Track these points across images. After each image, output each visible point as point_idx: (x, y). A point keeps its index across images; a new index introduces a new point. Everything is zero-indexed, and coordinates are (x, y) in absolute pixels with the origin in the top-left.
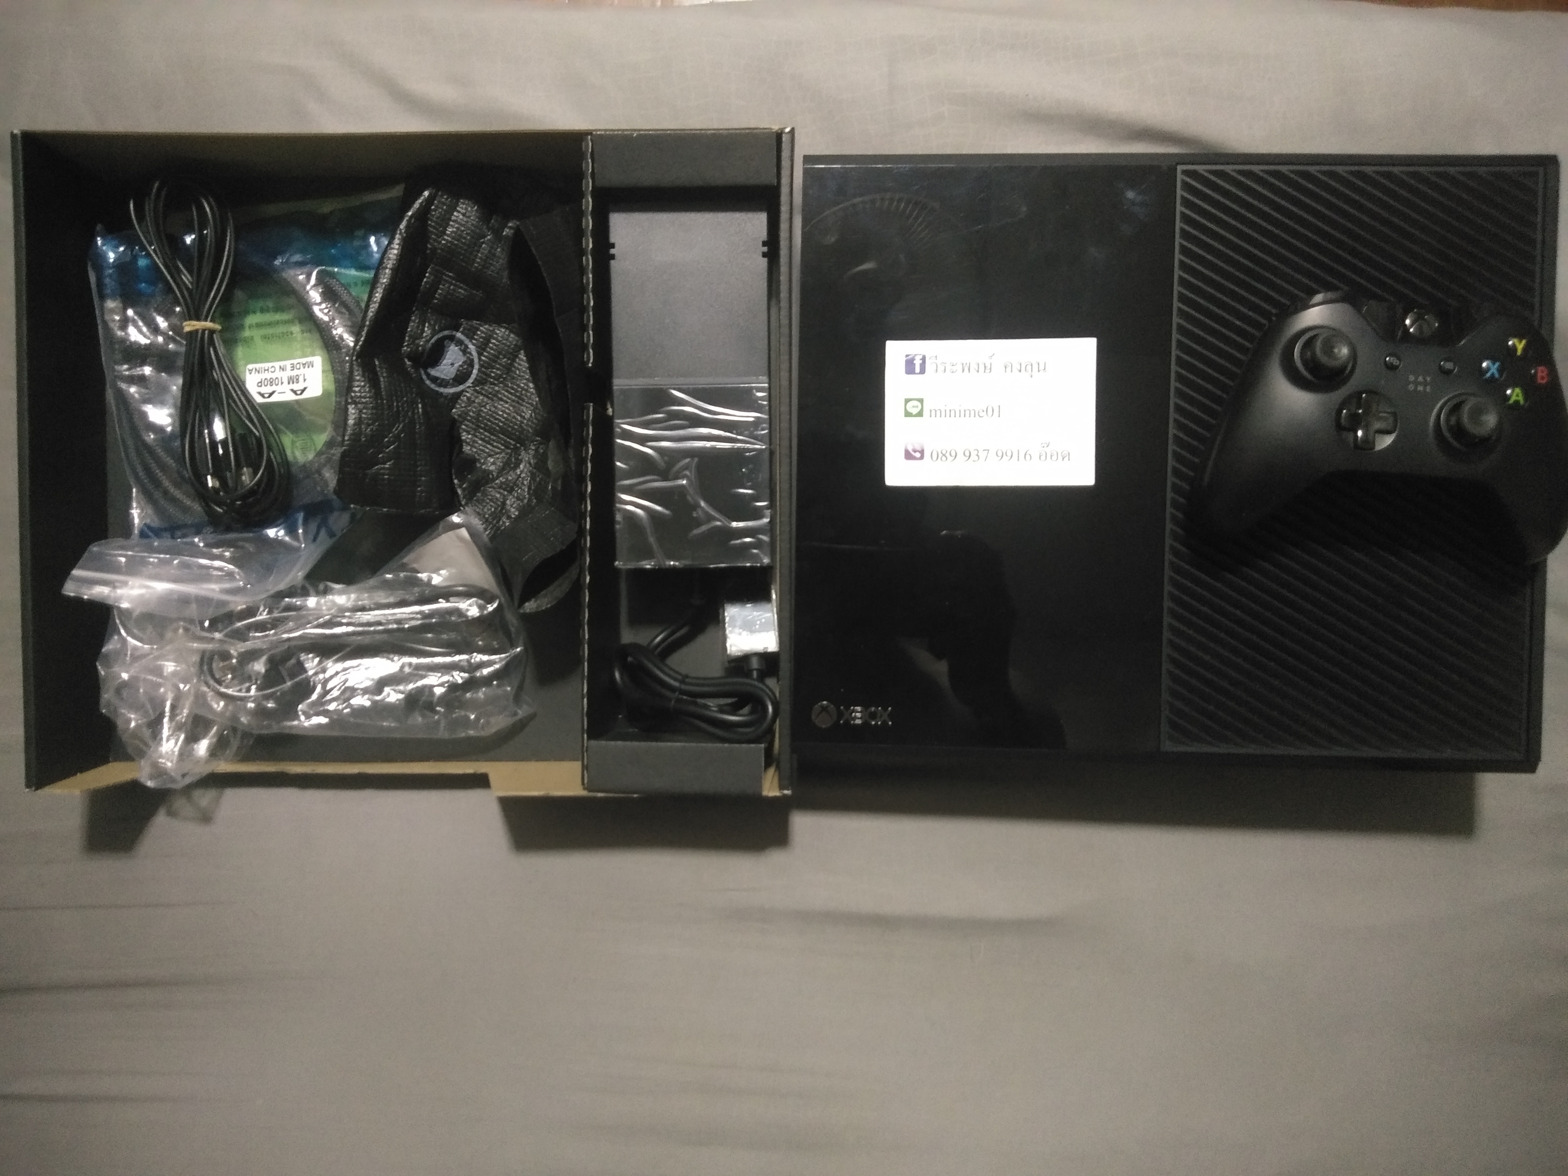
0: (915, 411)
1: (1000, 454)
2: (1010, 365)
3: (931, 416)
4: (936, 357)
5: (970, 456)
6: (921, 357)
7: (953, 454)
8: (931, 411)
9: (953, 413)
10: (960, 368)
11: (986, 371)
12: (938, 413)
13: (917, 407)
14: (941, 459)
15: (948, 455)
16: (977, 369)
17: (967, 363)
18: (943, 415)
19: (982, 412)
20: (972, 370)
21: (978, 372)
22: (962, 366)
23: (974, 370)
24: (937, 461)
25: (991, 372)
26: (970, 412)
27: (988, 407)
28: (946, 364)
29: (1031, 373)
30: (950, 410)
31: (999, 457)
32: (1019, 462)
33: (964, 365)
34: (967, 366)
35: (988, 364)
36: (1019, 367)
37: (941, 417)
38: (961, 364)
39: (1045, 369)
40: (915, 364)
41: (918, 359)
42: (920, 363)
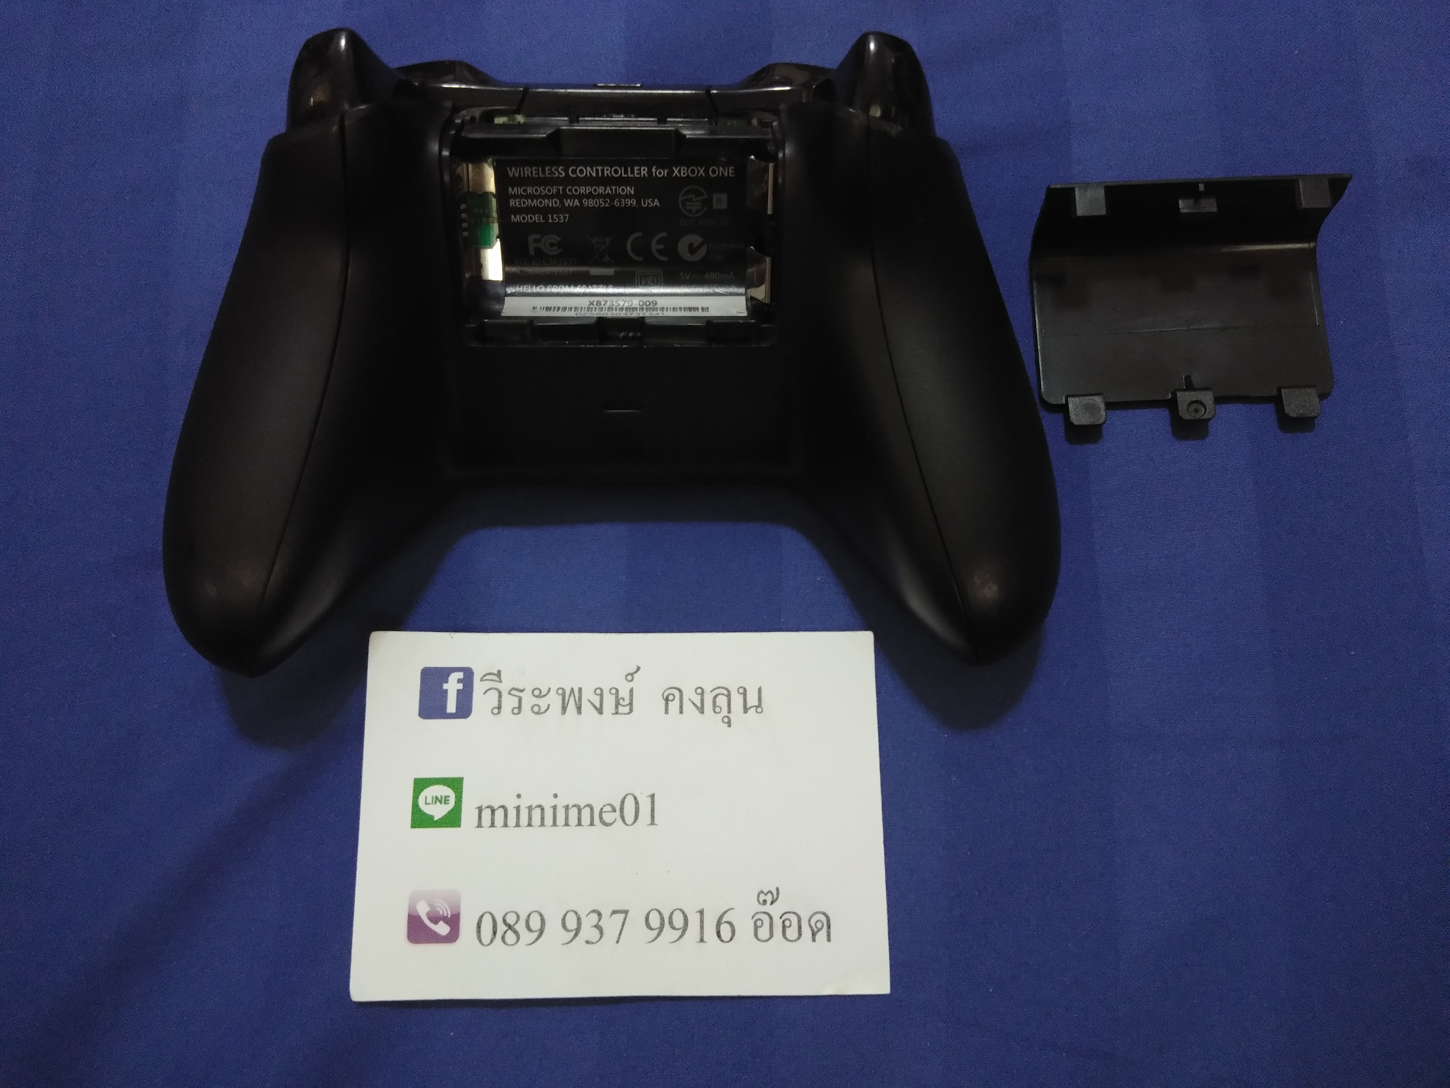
0: (438, 811)
1: (655, 921)
2: (677, 693)
3: (480, 825)
4: (499, 674)
5: (577, 931)
6: (460, 675)
7: (535, 923)
8: (480, 810)
9: (536, 814)
10: (554, 700)
11: (621, 709)
12: (499, 814)
13: (445, 800)
14: (503, 938)
15: (521, 927)
16: (598, 706)
17: (572, 690)
18: (512, 820)
19: (609, 812)
20: (586, 706)
21: (600, 711)
22: (561, 697)
23: (592, 707)
24: (492, 941)
25: (631, 711)
26: (579, 813)
27: (625, 798)
28: (522, 691)
29: (728, 715)
30: (530, 808)
31: (652, 929)
32: (702, 940)
33: (567, 694)
34: (574, 697)
35: (624, 693)
36: (697, 700)
37: (506, 825)
38: (560, 691)
39: (759, 705)
40: (446, 691)
41: (455, 677)
42: (458, 690)
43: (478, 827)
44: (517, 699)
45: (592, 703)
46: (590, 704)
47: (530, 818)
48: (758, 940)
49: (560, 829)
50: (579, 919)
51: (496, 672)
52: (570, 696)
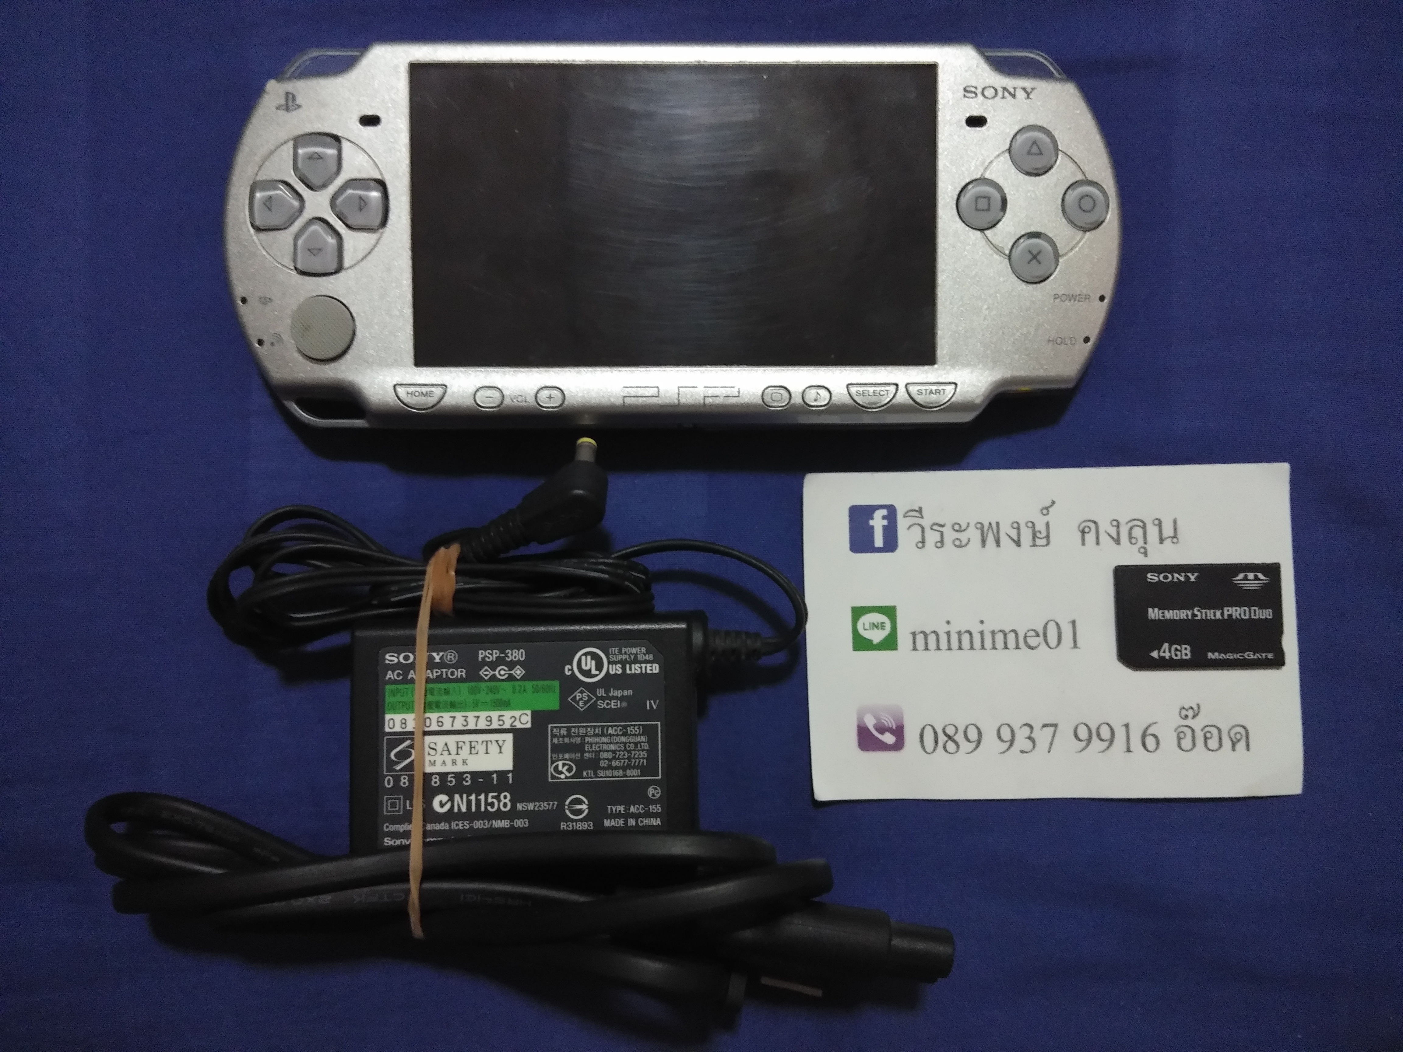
0: (877, 636)
1: (1083, 733)
2: (1093, 526)
3: (915, 649)
4: (920, 510)
5: (1012, 742)
6: (884, 512)
7: (973, 734)
8: (914, 634)
9: (966, 638)
10: (974, 535)
11: (1039, 542)
12: (932, 639)
13: (881, 626)
14: (945, 747)
15: (960, 738)
16: (1016, 539)
17: (990, 524)
18: (943, 644)
19: (1034, 636)
20: (1004, 539)
21: (1018, 543)
22: (980, 531)
23: (1010, 540)
24: (934, 750)
25: (1048, 543)
26: (1005, 638)
27: (1047, 624)
28: (942, 526)
29: (1145, 546)
30: (959, 633)
31: (1080, 740)
32: (1129, 750)
33: (986, 528)
34: (993, 531)
35: (1040, 527)
36: (1113, 532)
37: (938, 648)
38: (979, 526)
39: (1175, 537)
40: (873, 527)
41: (879, 514)
42: (884, 526)
43: (913, 650)
44: (938, 534)
45: (1009, 536)
46: (1007, 537)
47: (960, 642)
48: (1182, 750)
49: (989, 652)
50: (1013, 732)
51: (917, 509)
52: (988, 530)
